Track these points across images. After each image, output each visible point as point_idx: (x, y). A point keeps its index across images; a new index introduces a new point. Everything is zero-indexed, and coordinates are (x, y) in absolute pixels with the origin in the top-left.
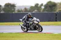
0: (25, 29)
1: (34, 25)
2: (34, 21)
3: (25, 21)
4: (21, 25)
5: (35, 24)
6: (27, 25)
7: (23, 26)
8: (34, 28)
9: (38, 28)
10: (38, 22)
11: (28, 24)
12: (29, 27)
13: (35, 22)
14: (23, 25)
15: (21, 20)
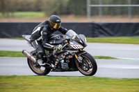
0: (38, 66)
1: (69, 54)
2: (69, 40)
4: (29, 55)
5: (71, 52)
7: (32, 57)
8: (69, 64)
9: (81, 65)
11: (51, 50)
13: (72, 44)
14: (34, 55)
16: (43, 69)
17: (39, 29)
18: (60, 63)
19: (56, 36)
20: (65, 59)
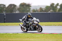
0: (24, 29)
1: (34, 25)
2: (34, 21)
3: (25, 21)
4: (21, 25)
5: (34, 24)
6: (27, 25)
7: (22, 26)
8: (34, 28)
10: (38, 22)
12: (29, 27)
14: (23, 25)
15: (21, 20)
16: (26, 30)
17: (24, 17)
18: (31, 28)
19: (30, 19)
20: (32, 27)
